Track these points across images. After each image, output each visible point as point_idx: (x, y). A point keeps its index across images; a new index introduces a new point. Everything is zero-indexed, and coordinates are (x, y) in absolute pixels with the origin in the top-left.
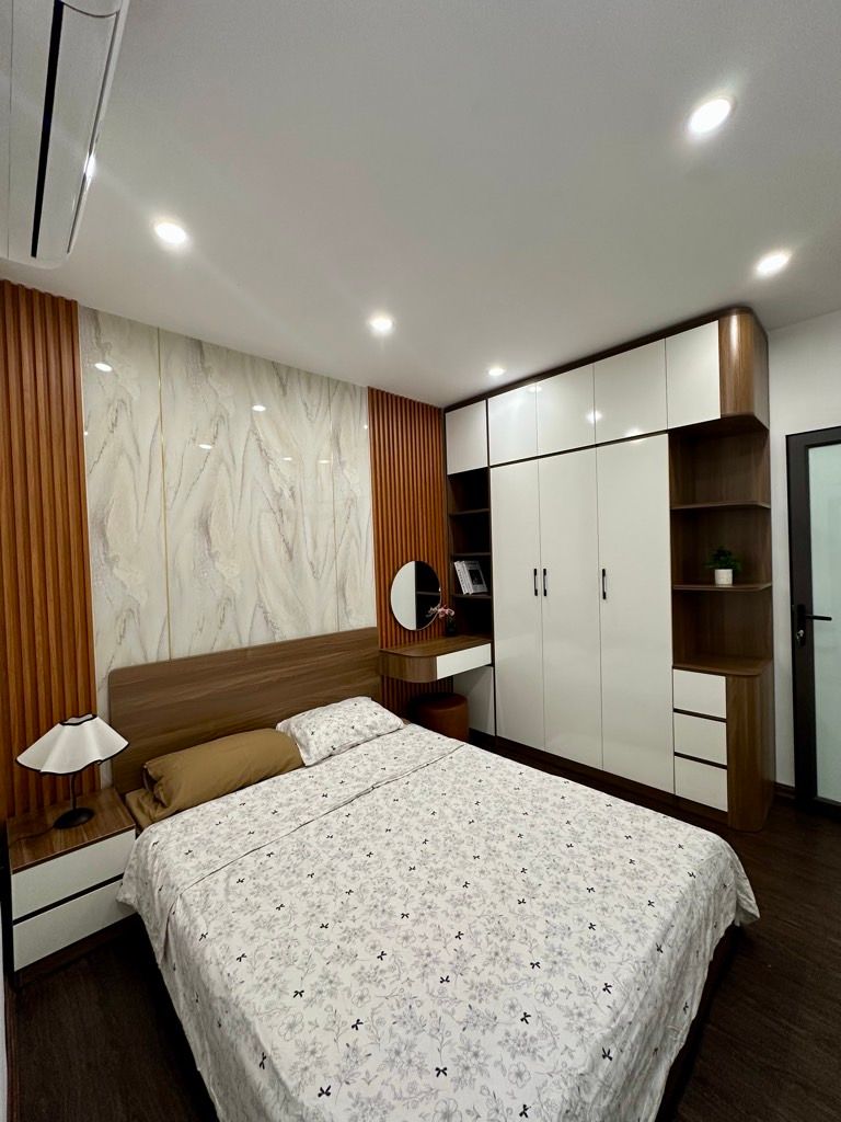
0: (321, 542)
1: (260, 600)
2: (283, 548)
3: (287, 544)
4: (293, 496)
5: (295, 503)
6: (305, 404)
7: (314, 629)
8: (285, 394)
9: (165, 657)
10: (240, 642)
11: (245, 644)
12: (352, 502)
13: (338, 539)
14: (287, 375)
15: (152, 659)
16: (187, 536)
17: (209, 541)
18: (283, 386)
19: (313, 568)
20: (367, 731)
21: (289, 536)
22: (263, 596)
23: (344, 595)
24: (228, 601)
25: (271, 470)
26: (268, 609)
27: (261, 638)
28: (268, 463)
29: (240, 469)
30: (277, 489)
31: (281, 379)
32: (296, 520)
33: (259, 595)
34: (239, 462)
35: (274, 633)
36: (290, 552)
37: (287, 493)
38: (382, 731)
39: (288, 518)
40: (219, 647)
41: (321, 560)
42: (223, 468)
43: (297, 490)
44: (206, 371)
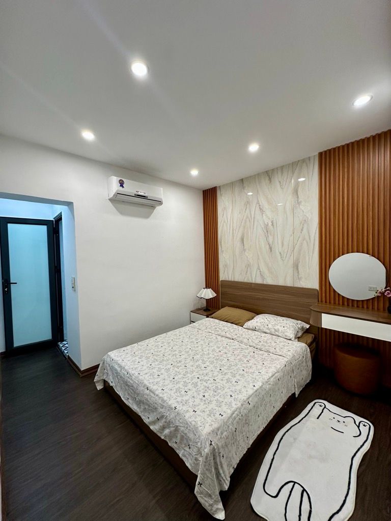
0: (285, 243)
1: (259, 266)
2: (268, 247)
3: (270, 245)
4: (273, 225)
5: (273, 227)
6: (280, 182)
7: (281, 282)
8: (270, 181)
9: (233, 280)
10: (252, 280)
11: (254, 282)
12: (305, 221)
13: (295, 242)
14: (272, 173)
15: (230, 280)
16: (238, 244)
17: (244, 245)
18: (270, 179)
19: (281, 255)
20: (273, 330)
21: (271, 242)
22: (260, 265)
23: (298, 269)
24: (248, 266)
25: (264, 216)
26: (261, 270)
27: (259, 281)
28: (263, 213)
29: (253, 219)
30: (266, 223)
31: (269, 176)
32: (274, 235)
33: (258, 265)
34: (253, 217)
35: (263, 280)
36: (271, 248)
37: (270, 224)
38: (280, 335)
39: (270, 234)
40: (246, 281)
41: (286, 251)
42: (248, 220)
43: (275, 222)
44: (244, 188)
